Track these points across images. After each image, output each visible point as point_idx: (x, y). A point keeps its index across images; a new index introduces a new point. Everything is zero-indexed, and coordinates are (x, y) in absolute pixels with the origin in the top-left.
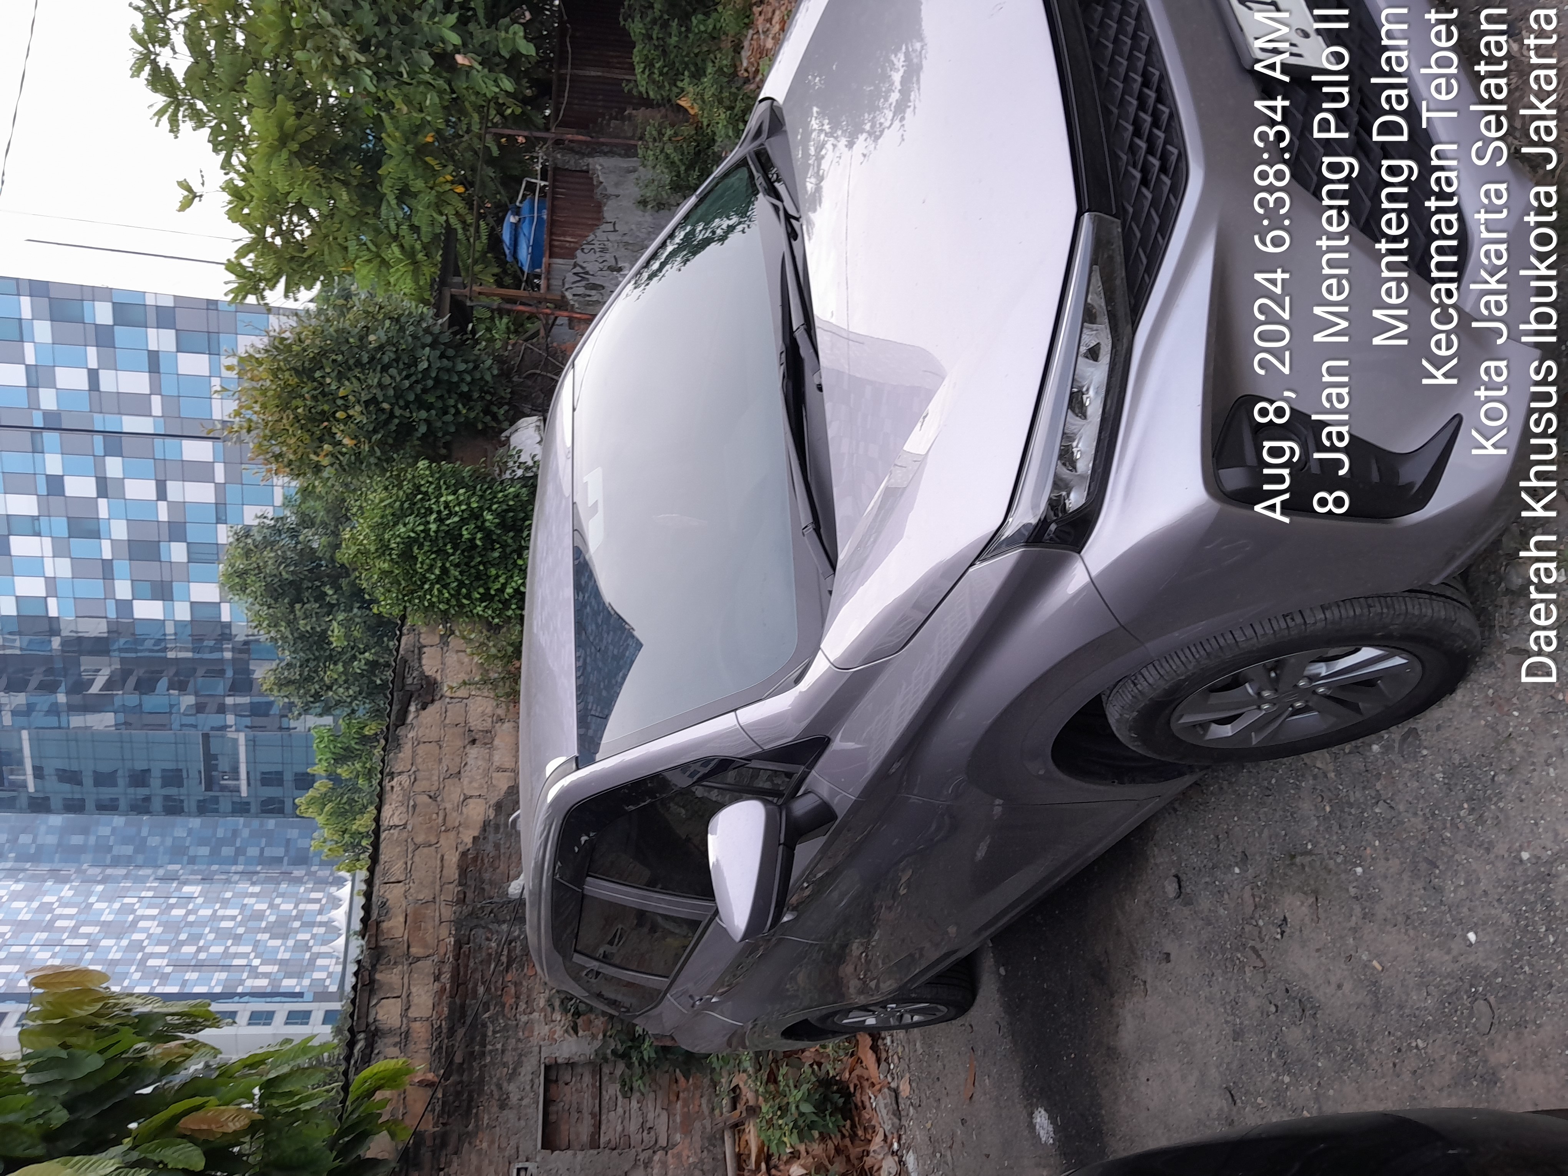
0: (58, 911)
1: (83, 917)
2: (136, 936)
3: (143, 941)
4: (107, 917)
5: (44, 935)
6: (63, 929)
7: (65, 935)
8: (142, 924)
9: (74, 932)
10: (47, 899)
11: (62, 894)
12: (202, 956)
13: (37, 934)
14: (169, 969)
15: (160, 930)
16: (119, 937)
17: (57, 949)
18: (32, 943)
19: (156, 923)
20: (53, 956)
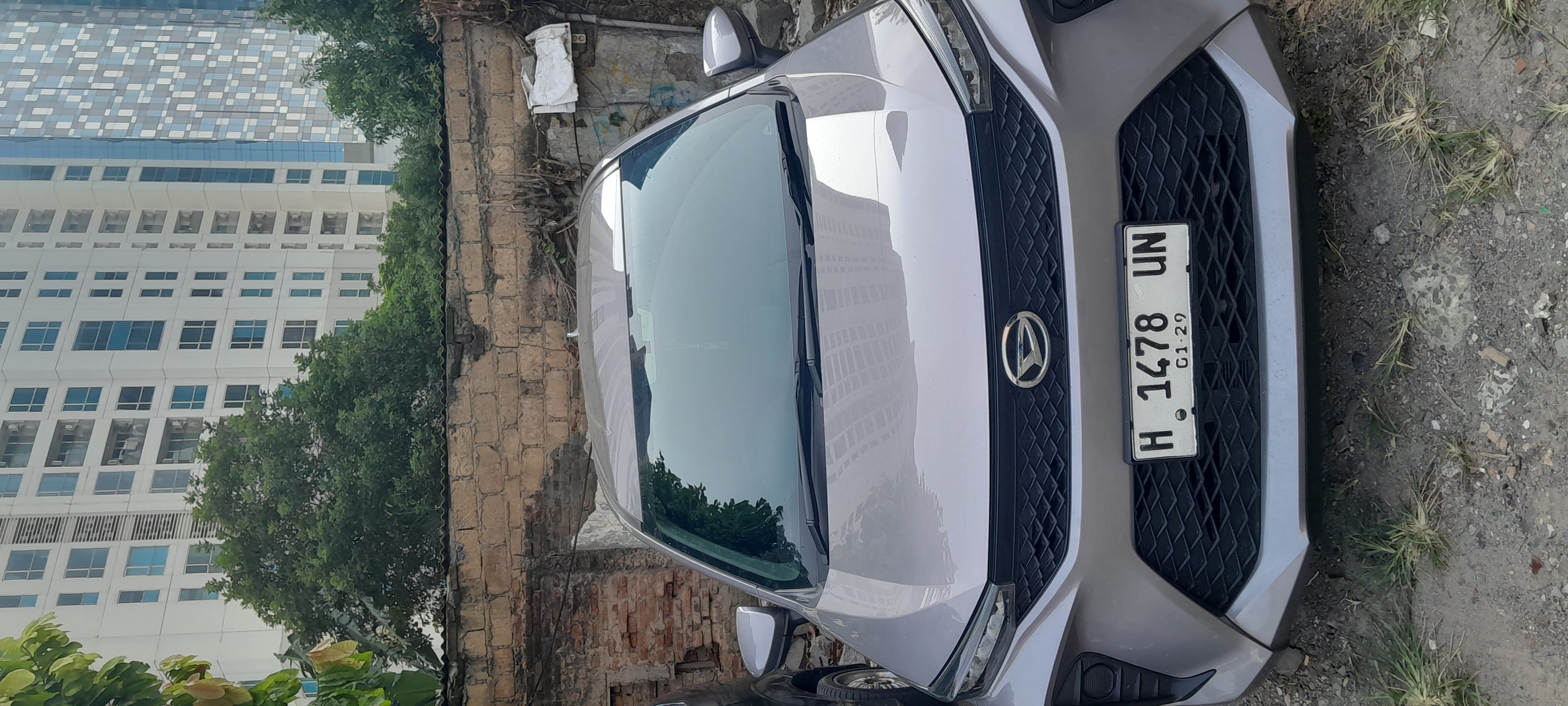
0: (79, 55)
1: (104, 61)
2: (160, 81)
3: (169, 86)
4: (128, 61)
5: (70, 79)
6: (88, 73)
7: (91, 79)
8: (164, 69)
9: (99, 76)
10: (65, 42)
11: (79, 38)
12: (230, 102)
13: (64, 77)
14: (199, 115)
15: (183, 75)
16: (145, 82)
17: (86, 92)
18: (60, 86)
19: (178, 68)
20: (84, 99)
